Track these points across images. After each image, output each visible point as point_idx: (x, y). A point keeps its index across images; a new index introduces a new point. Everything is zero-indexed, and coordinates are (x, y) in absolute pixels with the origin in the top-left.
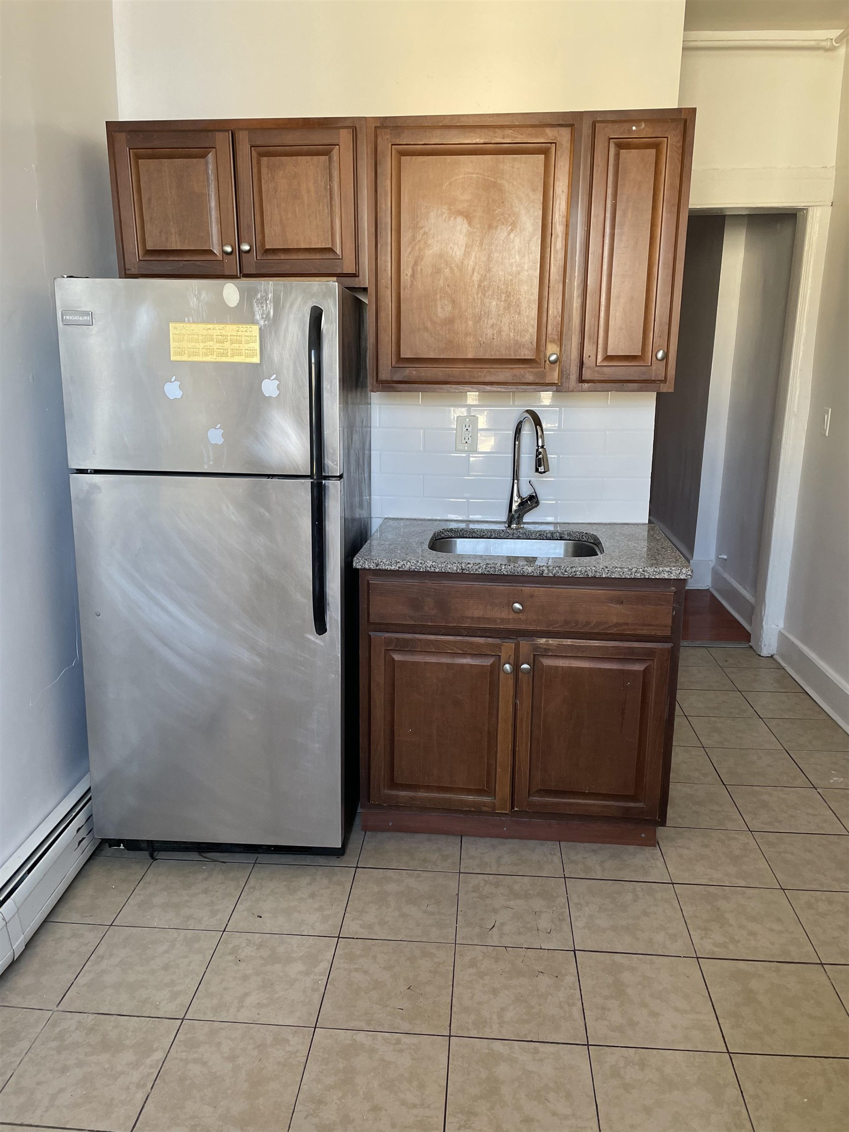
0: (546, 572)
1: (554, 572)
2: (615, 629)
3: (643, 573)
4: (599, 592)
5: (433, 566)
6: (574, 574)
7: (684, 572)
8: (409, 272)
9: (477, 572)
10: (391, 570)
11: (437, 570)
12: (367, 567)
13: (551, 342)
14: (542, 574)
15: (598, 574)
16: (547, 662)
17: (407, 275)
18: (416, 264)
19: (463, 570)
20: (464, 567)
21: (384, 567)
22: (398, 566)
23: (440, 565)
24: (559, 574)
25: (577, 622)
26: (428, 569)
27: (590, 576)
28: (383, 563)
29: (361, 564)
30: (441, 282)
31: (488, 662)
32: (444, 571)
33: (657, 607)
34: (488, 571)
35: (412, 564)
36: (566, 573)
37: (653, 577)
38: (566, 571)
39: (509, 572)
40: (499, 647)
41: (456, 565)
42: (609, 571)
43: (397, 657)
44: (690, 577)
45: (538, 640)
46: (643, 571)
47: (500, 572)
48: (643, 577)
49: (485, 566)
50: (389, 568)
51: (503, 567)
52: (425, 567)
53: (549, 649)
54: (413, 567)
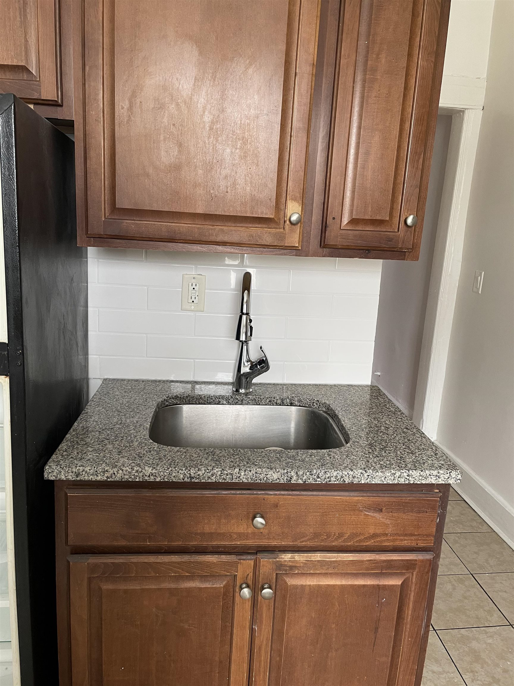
0: (295, 478)
1: (304, 478)
2: (373, 541)
3: (408, 478)
4: (355, 497)
5: (152, 474)
6: (328, 480)
7: (453, 477)
8: (126, 104)
9: (210, 481)
10: (96, 481)
11: (158, 480)
12: (63, 477)
13: (292, 199)
14: (290, 481)
15: (356, 479)
16: (292, 581)
17: (123, 108)
18: (134, 95)
19: (191, 478)
20: (193, 475)
21: (86, 478)
22: (106, 475)
23: (162, 473)
24: (311, 481)
25: (328, 535)
26: (146, 478)
27: (347, 482)
28: (86, 472)
29: (55, 474)
30: (165, 120)
31: (220, 585)
32: (167, 480)
33: (421, 515)
34: (224, 479)
35: (124, 472)
36: (319, 480)
37: (419, 483)
38: (318, 477)
39: (250, 480)
40: (234, 565)
41: (182, 472)
42: (368, 476)
44: (459, 481)
45: (283, 557)
46: (408, 476)
47: (238, 479)
48: (407, 482)
49: (219, 473)
50: (94, 478)
51: (243, 474)
52: (143, 476)
53: (295, 567)
54: (127, 477)
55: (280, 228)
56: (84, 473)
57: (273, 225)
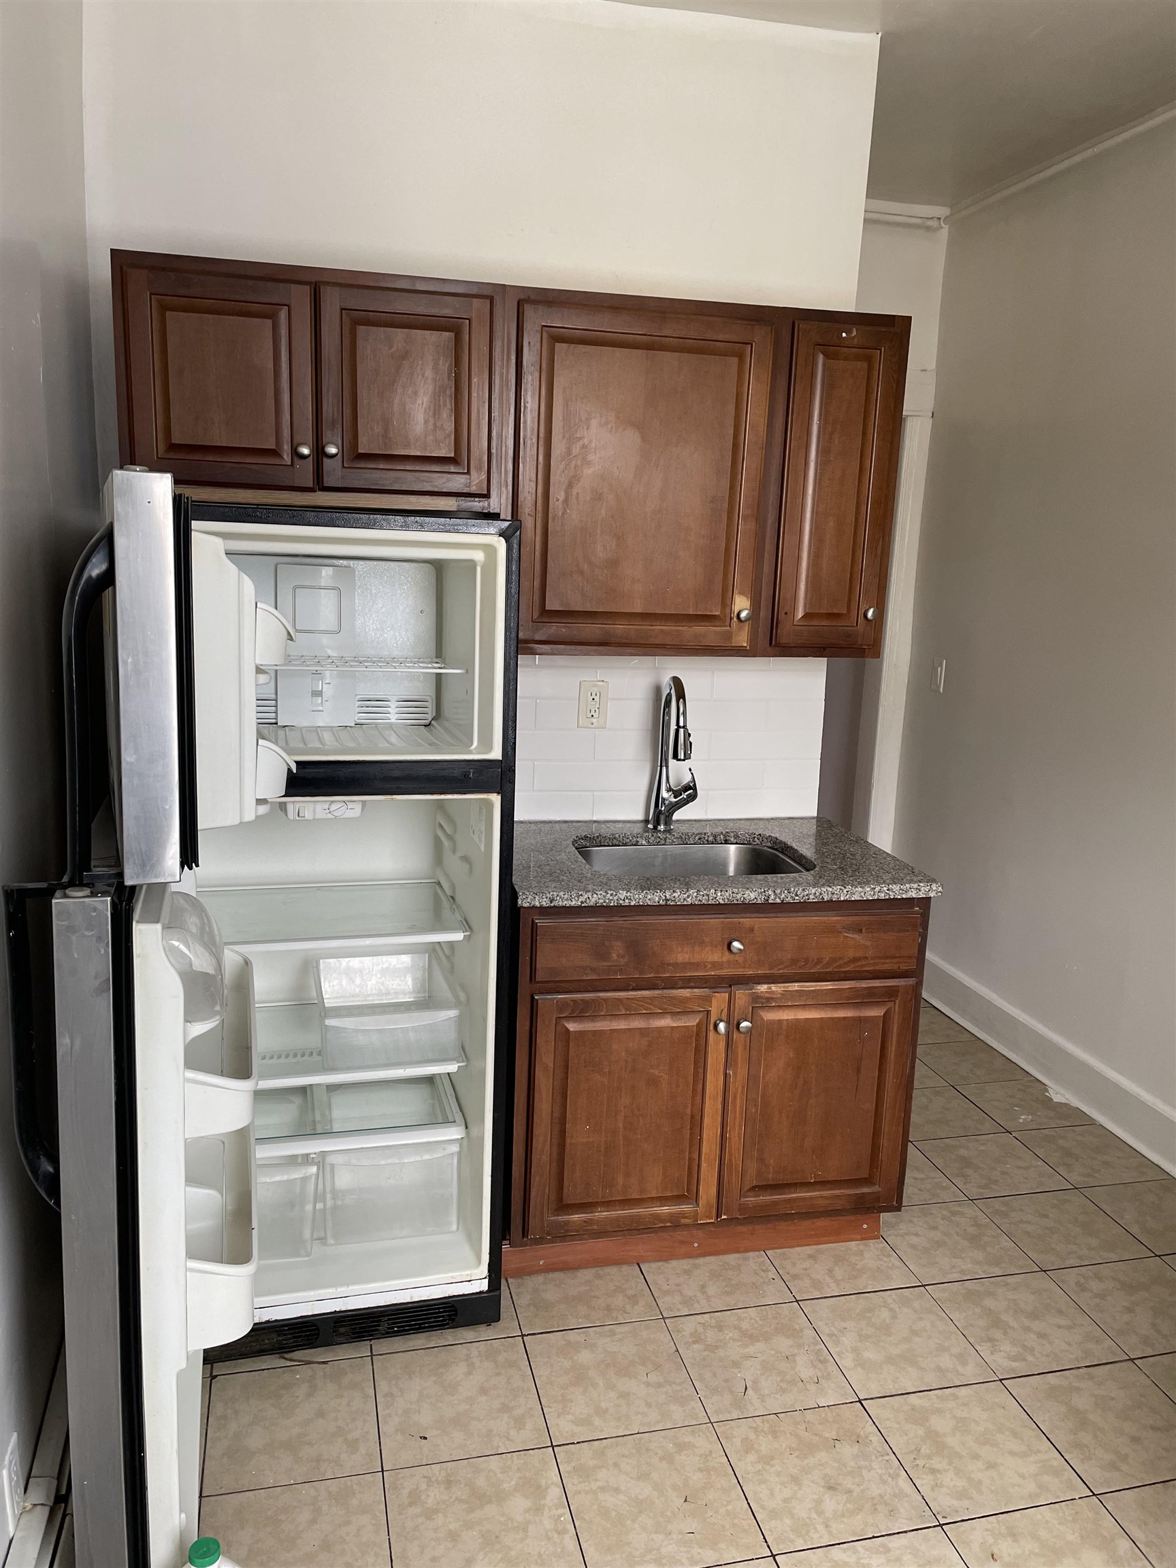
0: (772, 897)
1: (782, 897)
2: (853, 966)
3: (888, 892)
4: (833, 918)
5: (627, 898)
6: (807, 898)
7: (934, 889)
8: (562, 496)
9: (685, 903)
10: (571, 907)
11: (632, 904)
12: (537, 904)
13: (740, 593)
14: (768, 900)
15: (835, 896)
16: (770, 1016)
17: (558, 500)
18: (570, 486)
19: (667, 900)
20: (668, 897)
21: (560, 903)
22: (580, 900)
23: (637, 896)
24: (789, 900)
25: (807, 961)
26: (621, 902)
27: (826, 900)
28: (560, 897)
29: (529, 900)
30: (603, 512)
31: (692, 1021)
32: (642, 904)
33: (901, 934)
34: (700, 900)
35: (599, 896)
36: (797, 898)
37: (899, 897)
38: (797, 895)
39: (726, 900)
40: (708, 999)
41: (658, 894)
42: (847, 892)
43: (572, 1026)
44: (940, 894)
45: (759, 988)
46: (888, 890)
47: (714, 900)
48: (887, 897)
49: (695, 894)
50: (568, 903)
51: (719, 894)
52: (617, 900)
53: (772, 998)
54: (601, 901)
55: (725, 626)
56: (558, 898)
57: (718, 623)
